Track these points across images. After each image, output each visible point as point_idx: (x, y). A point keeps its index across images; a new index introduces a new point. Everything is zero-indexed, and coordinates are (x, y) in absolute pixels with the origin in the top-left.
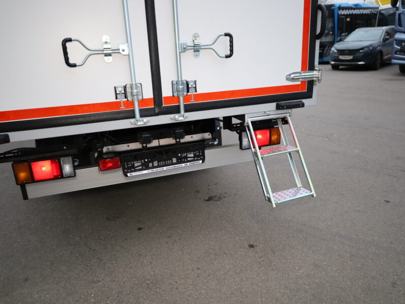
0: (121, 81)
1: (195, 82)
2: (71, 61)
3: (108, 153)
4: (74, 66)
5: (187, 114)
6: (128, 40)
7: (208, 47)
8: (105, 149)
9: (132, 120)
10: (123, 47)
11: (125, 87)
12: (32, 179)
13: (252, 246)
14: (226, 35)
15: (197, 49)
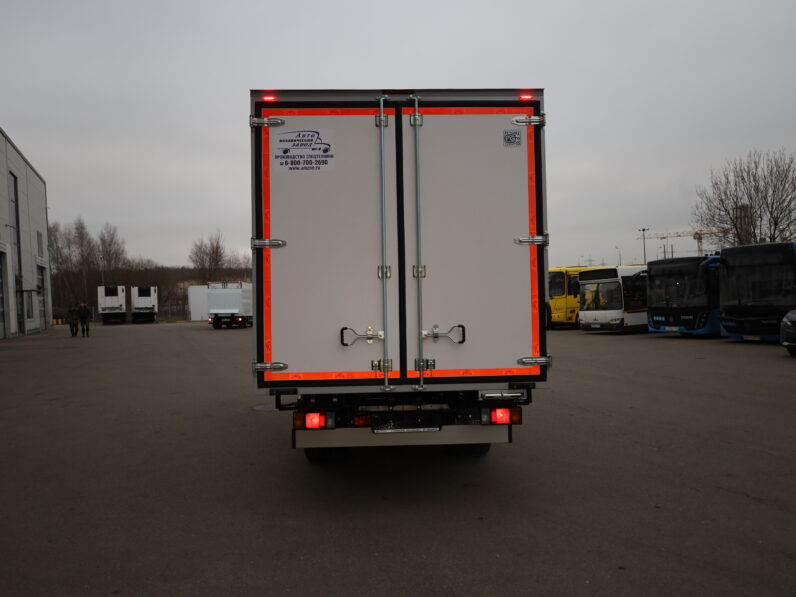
0: (377, 357)
1: (434, 361)
2: (345, 342)
3: (362, 411)
4: (346, 345)
5: (425, 386)
6: (384, 328)
7: (445, 336)
8: (360, 408)
9: (382, 387)
10: (381, 333)
11: (379, 362)
12: (303, 427)
13: (481, 519)
14: (460, 326)
15: (436, 336)
